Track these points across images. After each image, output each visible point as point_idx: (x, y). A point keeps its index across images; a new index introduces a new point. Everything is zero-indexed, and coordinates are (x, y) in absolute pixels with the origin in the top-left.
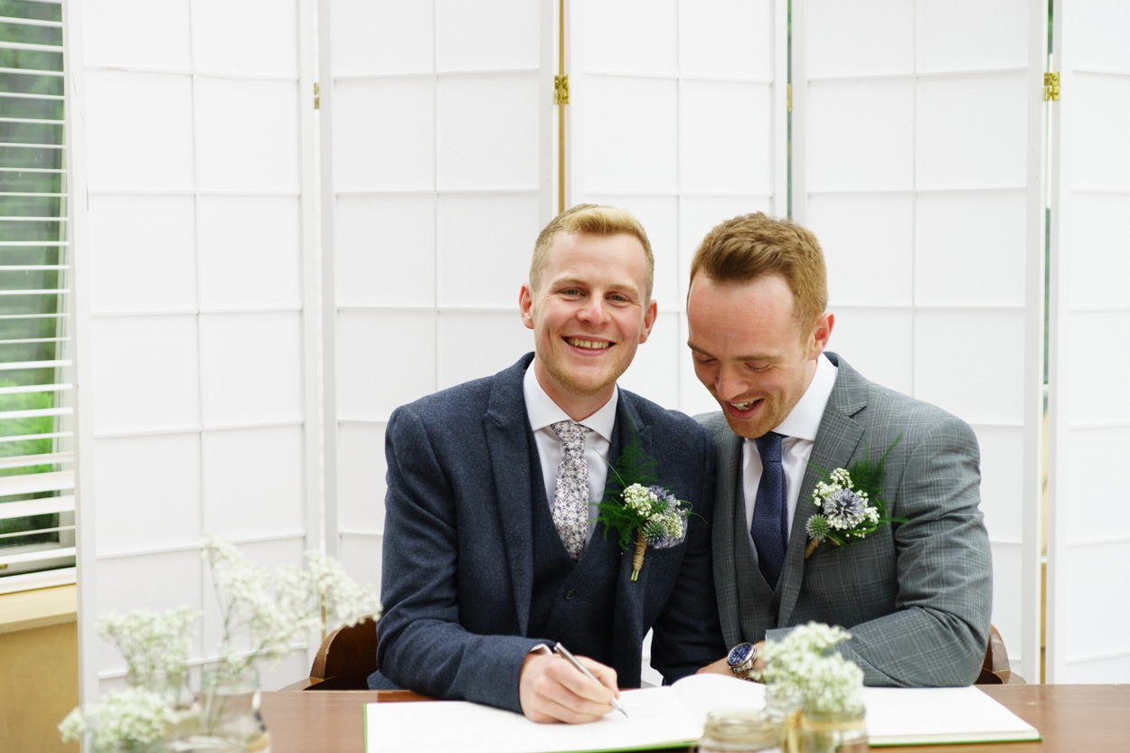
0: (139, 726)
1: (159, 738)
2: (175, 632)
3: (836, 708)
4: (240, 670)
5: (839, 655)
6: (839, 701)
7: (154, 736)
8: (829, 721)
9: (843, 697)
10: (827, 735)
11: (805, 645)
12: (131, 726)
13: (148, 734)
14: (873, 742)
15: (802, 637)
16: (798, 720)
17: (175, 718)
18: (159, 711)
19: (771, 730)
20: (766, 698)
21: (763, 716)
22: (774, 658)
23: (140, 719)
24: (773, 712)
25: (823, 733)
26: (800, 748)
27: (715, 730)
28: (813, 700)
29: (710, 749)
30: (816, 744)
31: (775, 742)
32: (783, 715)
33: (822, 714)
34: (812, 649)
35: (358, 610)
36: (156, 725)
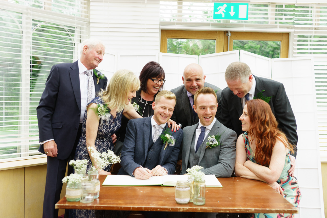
0: (76, 180)
1: (80, 183)
2: (84, 164)
3: (200, 181)
4: (95, 171)
5: (201, 171)
6: (200, 179)
7: (79, 182)
8: (199, 183)
9: (201, 179)
10: (198, 185)
11: (195, 169)
12: (75, 180)
13: (78, 182)
14: (206, 186)
15: (195, 168)
16: (193, 182)
17: (83, 179)
18: (80, 178)
19: (188, 184)
20: (188, 179)
21: (187, 181)
22: (189, 171)
23: (77, 179)
24: (189, 181)
25: (197, 185)
26: (193, 187)
27: (178, 184)
28: (196, 179)
29: (177, 187)
30: (197, 187)
31: (189, 186)
32: (191, 181)
33: (197, 181)
34: (196, 170)
35: (116, 161)
36: (79, 180)
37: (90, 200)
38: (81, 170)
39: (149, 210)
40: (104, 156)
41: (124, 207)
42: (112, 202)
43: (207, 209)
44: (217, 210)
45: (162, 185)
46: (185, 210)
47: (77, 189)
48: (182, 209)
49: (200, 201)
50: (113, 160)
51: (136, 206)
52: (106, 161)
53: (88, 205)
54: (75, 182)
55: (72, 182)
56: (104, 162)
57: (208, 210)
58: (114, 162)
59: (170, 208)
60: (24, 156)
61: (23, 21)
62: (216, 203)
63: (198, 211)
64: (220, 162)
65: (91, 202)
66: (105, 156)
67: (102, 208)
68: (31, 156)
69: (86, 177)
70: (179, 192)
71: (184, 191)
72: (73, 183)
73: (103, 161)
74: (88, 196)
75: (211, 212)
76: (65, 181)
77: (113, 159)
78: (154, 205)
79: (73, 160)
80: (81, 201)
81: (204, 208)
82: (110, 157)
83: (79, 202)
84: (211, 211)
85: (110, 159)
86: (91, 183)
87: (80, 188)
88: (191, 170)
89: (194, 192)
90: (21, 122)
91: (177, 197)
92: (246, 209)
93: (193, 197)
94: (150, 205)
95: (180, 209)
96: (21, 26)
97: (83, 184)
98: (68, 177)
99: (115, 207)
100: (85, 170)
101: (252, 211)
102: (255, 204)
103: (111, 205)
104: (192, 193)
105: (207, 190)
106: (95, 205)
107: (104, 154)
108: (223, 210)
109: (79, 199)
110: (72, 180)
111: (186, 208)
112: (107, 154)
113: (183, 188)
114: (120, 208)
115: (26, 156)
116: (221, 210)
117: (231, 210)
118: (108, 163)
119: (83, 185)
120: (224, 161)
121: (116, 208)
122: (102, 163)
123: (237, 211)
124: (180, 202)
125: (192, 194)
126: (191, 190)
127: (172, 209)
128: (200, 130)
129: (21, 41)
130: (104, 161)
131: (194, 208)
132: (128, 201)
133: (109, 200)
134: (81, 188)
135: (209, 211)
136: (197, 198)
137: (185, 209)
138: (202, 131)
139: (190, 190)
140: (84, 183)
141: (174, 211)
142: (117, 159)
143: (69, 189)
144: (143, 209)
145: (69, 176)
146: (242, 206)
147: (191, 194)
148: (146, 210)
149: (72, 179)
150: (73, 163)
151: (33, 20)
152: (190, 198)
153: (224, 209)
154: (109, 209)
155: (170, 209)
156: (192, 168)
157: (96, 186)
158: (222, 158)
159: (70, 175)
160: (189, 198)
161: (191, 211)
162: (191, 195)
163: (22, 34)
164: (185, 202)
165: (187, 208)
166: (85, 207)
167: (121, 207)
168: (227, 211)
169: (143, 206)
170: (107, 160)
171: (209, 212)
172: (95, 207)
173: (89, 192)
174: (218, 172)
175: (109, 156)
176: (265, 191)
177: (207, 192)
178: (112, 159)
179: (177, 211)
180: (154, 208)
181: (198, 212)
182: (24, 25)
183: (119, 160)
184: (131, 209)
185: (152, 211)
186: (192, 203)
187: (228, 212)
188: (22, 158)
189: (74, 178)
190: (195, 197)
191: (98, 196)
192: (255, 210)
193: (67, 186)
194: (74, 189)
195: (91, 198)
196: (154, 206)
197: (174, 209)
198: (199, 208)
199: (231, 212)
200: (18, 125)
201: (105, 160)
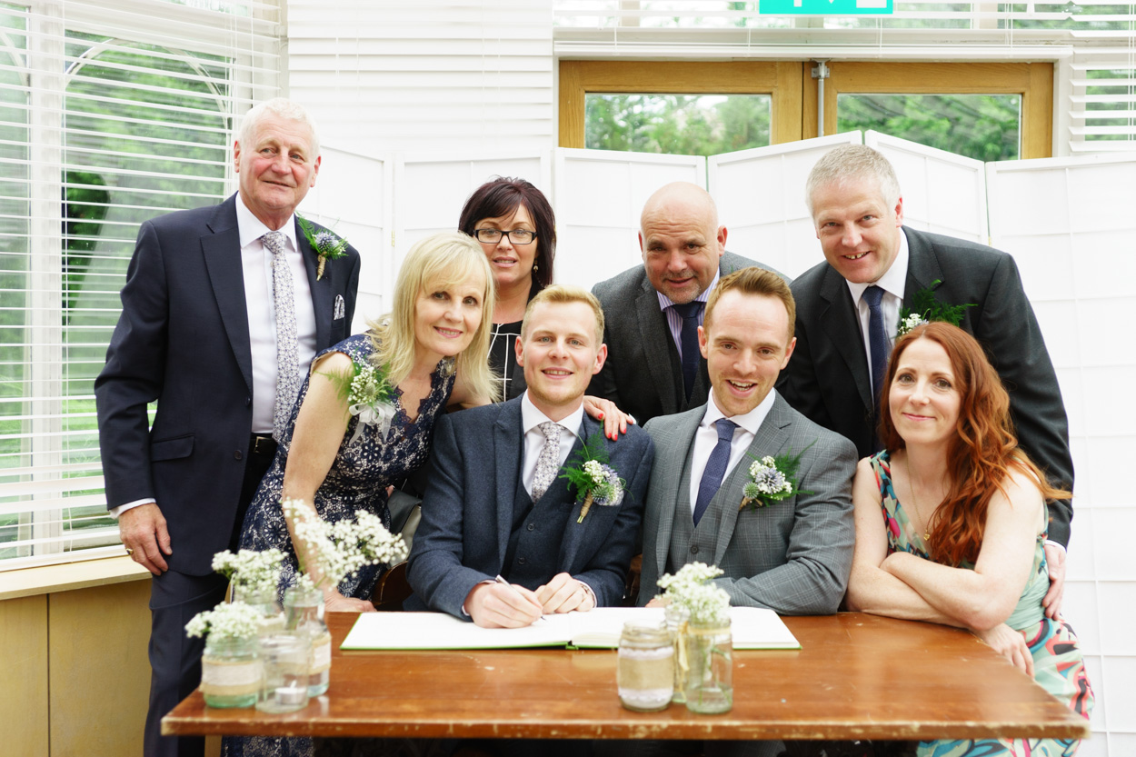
0: (240, 627)
1: (254, 635)
2: (267, 567)
3: (711, 620)
4: (311, 591)
6: (713, 615)
7: (250, 634)
8: (706, 628)
9: (716, 612)
10: (705, 638)
11: (690, 577)
12: (234, 626)
13: (247, 633)
14: (735, 646)
15: (690, 571)
16: (685, 628)
17: (266, 623)
18: (254, 618)
19: (667, 634)
21: (664, 625)
22: (670, 586)
23: (242, 624)
24: (670, 623)
25: (702, 636)
26: (686, 647)
27: (629, 634)
28: (696, 614)
29: (625, 647)
30: (697, 645)
31: (668, 643)
32: (676, 626)
33: (701, 624)
34: (695, 580)
35: (390, 551)
36: (252, 627)
37: (294, 700)
38: (256, 588)
39: (519, 735)
40: (346, 534)
41: (422, 726)
42: (376, 709)
43: (738, 727)
44: (777, 731)
45: (570, 643)
46: (656, 732)
47: (242, 659)
48: (641, 728)
49: (712, 698)
50: (377, 550)
51: (469, 722)
52: (351, 552)
53: (287, 720)
54: (235, 635)
55: (223, 635)
56: (345, 558)
57: (742, 730)
58: (384, 555)
59: (597, 727)
60: (45, 553)
61: (31, 38)
62: (775, 704)
63: (706, 733)
64: (795, 558)
65: (296, 708)
66: (349, 533)
67: (339, 729)
68: (71, 553)
69: (275, 617)
70: (629, 665)
71: (650, 662)
72: (227, 637)
73: (342, 551)
74: (286, 685)
75: (755, 737)
76: (196, 629)
77: (377, 546)
78: (538, 714)
79: (227, 552)
80: (260, 706)
81: (726, 723)
82: (367, 539)
83: (252, 708)
84: (753, 733)
85: (368, 547)
86: (298, 636)
87: (255, 655)
88: (678, 582)
89: (689, 663)
90: (32, 420)
91: (625, 685)
92: (887, 723)
93: (686, 685)
94: (523, 715)
95: (635, 727)
96: (24, 57)
97: (267, 641)
98: (207, 615)
99: (389, 725)
100: (273, 587)
101: (912, 732)
102: (922, 708)
103: (375, 717)
104: (680, 668)
105: (742, 661)
106: (313, 720)
107: (343, 527)
108: (801, 730)
109: (253, 697)
110: (222, 626)
111: (659, 726)
112: (354, 526)
113: (645, 649)
114: (406, 728)
115: (51, 553)
116: (794, 731)
117: (830, 730)
118: (361, 559)
119: (265, 646)
120: (810, 556)
121: (391, 729)
122: (336, 561)
123: (854, 734)
124: (637, 704)
125: (680, 674)
126: (678, 657)
127: (604, 728)
128: (714, 431)
129: (24, 111)
130: (345, 554)
131: (691, 723)
132: (439, 704)
133: (364, 700)
134: (261, 656)
135: (747, 733)
136: (700, 687)
137: (654, 729)
138: (719, 439)
139: (674, 660)
140: (271, 637)
141: (613, 737)
142: (392, 545)
143: (215, 661)
144: (495, 729)
145: (213, 613)
146: (874, 715)
147: (677, 672)
148: (507, 736)
149: (221, 622)
150: (227, 564)
151: (70, 33)
152: (676, 686)
153: (802, 726)
154: (365, 733)
155: (599, 731)
156: (678, 574)
157: (317, 650)
158: (805, 545)
159: (217, 607)
160: (672, 688)
161: (678, 735)
162: (678, 677)
163: (29, 85)
164: (656, 701)
165: (664, 723)
166: (275, 727)
167: (412, 726)
168: (815, 734)
169: (494, 718)
170: (354, 547)
171: (748, 737)
172: (311, 727)
173: (287, 672)
174: (787, 597)
175: (364, 535)
176: (965, 660)
177: (742, 666)
178: (376, 543)
179: (622, 737)
180: (537, 727)
181: (706, 738)
182: (34, 51)
183: (401, 548)
184: (451, 730)
185: (531, 737)
186: (683, 707)
187: (819, 736)
188: (39, 558)
189: (231, 620)
190: (695, 685)
191: (323, 688)
192: (923, 728)
193: (207, 651)
194: (233, 660)
195: (298, 695)
196: (539, 717)
197: (614, 728)
198: (709, 724)
199: (832, 736)
200: (20, 432)
201: (346, 549)
